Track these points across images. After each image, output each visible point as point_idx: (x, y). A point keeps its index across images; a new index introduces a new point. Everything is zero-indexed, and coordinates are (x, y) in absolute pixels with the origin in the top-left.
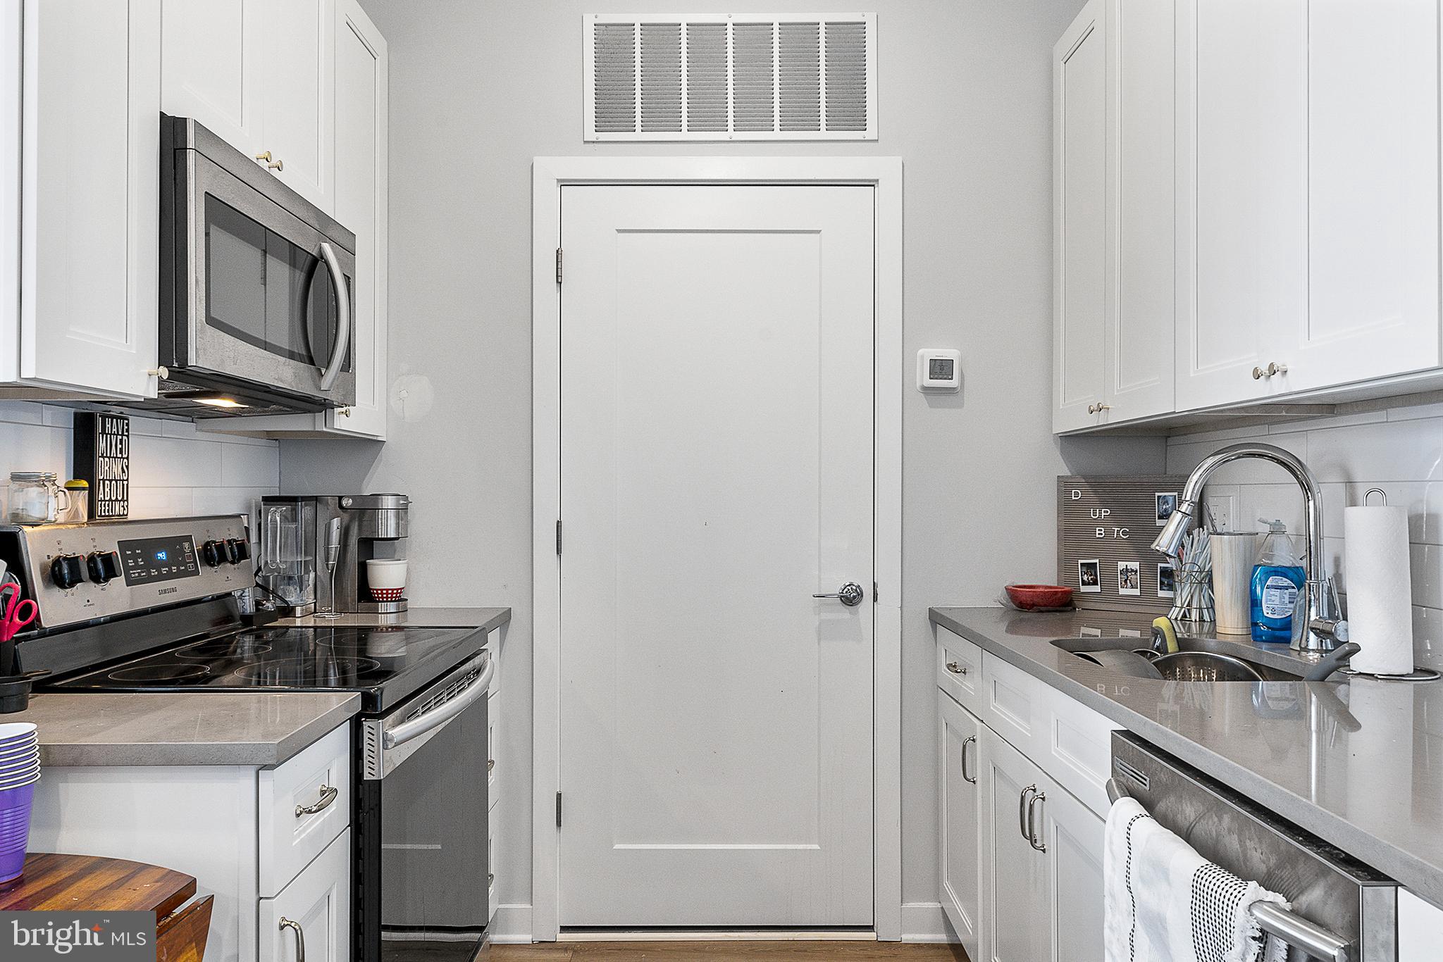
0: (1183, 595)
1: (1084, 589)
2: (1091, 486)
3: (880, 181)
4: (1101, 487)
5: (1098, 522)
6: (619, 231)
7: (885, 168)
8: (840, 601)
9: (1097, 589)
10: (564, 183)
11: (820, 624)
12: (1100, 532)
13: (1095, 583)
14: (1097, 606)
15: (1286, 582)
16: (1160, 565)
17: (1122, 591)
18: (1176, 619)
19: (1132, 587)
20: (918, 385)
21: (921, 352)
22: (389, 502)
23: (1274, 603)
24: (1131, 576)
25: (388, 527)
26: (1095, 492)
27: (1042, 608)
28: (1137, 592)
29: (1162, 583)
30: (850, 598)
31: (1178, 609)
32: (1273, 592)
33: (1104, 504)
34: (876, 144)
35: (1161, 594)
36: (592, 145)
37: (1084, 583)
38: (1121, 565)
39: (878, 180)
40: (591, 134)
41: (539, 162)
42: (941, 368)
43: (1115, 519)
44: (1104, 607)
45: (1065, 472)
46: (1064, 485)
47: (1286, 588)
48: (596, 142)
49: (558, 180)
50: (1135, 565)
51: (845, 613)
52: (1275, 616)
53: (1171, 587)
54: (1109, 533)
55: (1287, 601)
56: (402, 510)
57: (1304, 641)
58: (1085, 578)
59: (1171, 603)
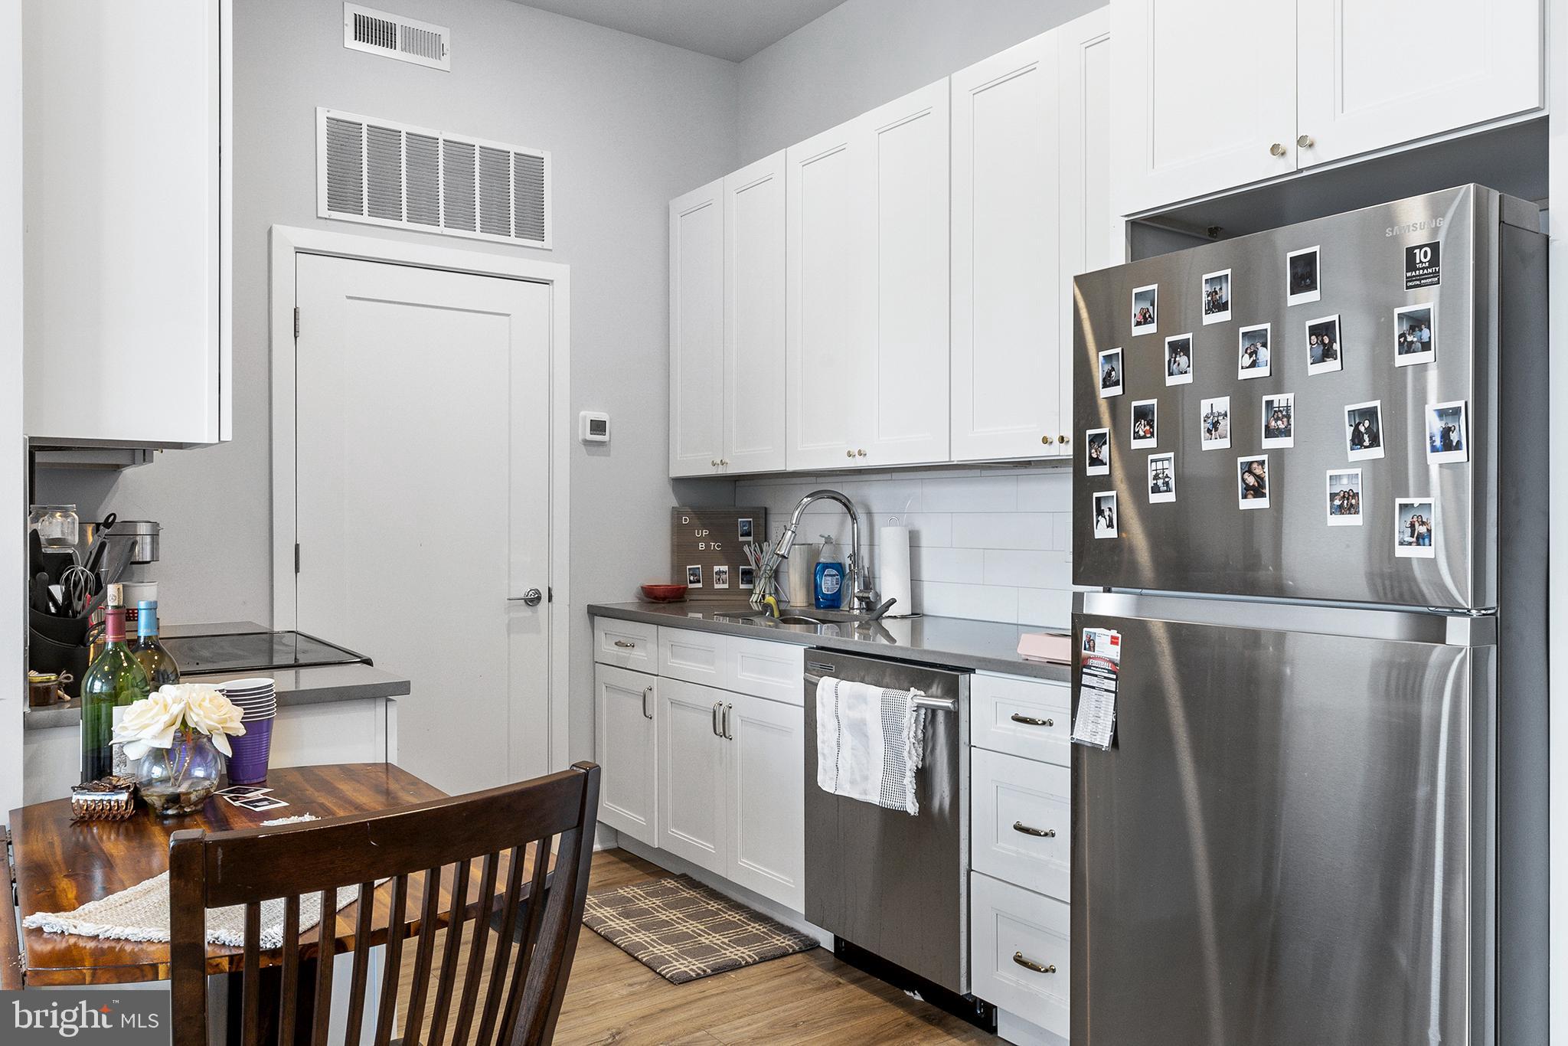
0: (760, 585)
1: (691, 586)
2: (696, 514)
3: (555, 282)
4: (703, 516)
5: (701, 539)
6: (349, 298)
7: (559, 271)
8: (524, 603)
9: (700, 585)
10: (299, 251)
11: (509, 621)
12: (702, 546)
13: (699, 582)
14: (700, 597)
15: (834, 572)
16: (741, 567)
17: (717, 586)
18: (756, 602)
19: (723, 583)
20: (580, 438)
21: (582, 413)
22: (143, 529)
23: (828, 585)
24: (723, 576)
25: (144, 551)
26: (699, 518)
27: (671, 600)
28: (726, 586)
29: (742, 580)
30: (533, 600)
31: (757, 595)
32: (829, 578)
33: (704, 527)
34: (550, 252)
35: (742, 586)
36: (324, 221)
37: (691, 582)
38: (716, 568)
39: (552, 281)
40: (324, 211)
41: (277, 229)
42: (598, 427)
43: (712, 537)
44: (704, 597)
45: (677, 505)
46: (676, 514)
47: (834, 575)
48: (328, 219)
49: (295, 248)
50: (725, 568)
51: (527, 612)
52: (829, 593)
53: (750, 582)
54: (708, 546)
55: (835, 583)
56: (155, 536)
57: (852, 604)
58: (692, 578)
59: (750, 592)
